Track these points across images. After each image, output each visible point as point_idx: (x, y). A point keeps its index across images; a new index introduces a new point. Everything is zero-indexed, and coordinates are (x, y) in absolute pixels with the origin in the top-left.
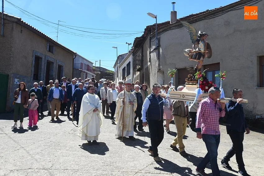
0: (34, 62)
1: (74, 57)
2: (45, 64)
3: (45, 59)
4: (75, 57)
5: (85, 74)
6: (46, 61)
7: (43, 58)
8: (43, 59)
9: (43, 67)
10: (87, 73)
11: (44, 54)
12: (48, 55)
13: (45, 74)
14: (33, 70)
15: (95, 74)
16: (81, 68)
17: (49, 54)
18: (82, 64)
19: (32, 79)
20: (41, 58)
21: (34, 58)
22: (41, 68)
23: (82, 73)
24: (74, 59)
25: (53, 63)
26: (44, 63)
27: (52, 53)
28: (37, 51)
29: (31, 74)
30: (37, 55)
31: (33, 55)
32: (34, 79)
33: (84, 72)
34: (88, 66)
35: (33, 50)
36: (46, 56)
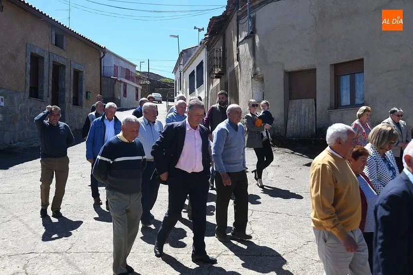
0: (29, 66)
1: (102, 55)
2: (49, 68)
3: (49, 60)
4: (104, 55)
5: (122, 85)
6: (51, 63)
7: (46, 57)
8: (46, 60)
9: (46, 74)
10: (126, 83)
11: (48, 50)
12: (54, 51)
13: (50, 88)
14: (28, 79)
15: (141, 85)
16: (116, 75)
17: (56, 50)
18: (116, 67)
19: (27, 95)
20: (43, 58)
21: (29, 57)
22: (43, 76)
23: (117, 84)
24: (102, 59)
25: (64, 66)
26: (48, 65)
27: (62, 47)
28: (33, 45)
29: (25, 88)
30: (33, 52)
31: (26, 52)
32: (31, 96)
33: (121, 82)
34: (128, 70)
35: (27, 43)
36: (50, 54)
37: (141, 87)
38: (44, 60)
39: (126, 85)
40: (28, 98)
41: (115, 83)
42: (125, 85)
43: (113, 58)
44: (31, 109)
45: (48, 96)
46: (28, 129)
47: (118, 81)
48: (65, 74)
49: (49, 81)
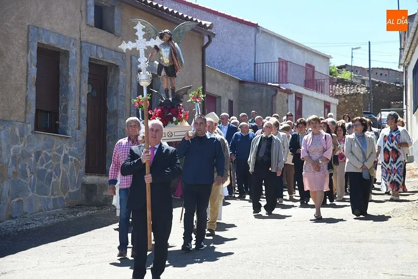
0: (34, 70)
1: (206, 39)
2: (81, 72)
3: (81, 56)
4: (210, 40)
5: (292, 98)
6: (86, 64)
7: (74, 51)
8: (74, 57)
9: (73, 85)
10: (301, 94)
11: (78, 37)
12: (91, 39)
13: (84, 110)
14: (33, 96)
15: (337, 97)
17: (99, 37)
18: (283, 64)
19: (30, 127)
20: (66, 53)
21: (34, 53)
22: (67, 89)
23: (280, 97)
24: (207, 50)
25: (116, 67)
26: (77, 67)
27: (111, 31)
28: (44, 30)
29: (26, 112)
30: (44, 42)
31: (28, 43)
32: (38, 127)
33: (288, 92)
34: (310, 68)
35: (29, 26)
36: (83, 44)
37: (336, 101)
38: (69, 57)
39: (301, 100)
40: (32, 132)
41: (275, 95)
42: (299, 97)
43: (275, 44)
44: (38, 154)
45: (79, 128)
46: (31, 194)
47: (282, 91)
48: (118, 83)
49: (80, 99)
